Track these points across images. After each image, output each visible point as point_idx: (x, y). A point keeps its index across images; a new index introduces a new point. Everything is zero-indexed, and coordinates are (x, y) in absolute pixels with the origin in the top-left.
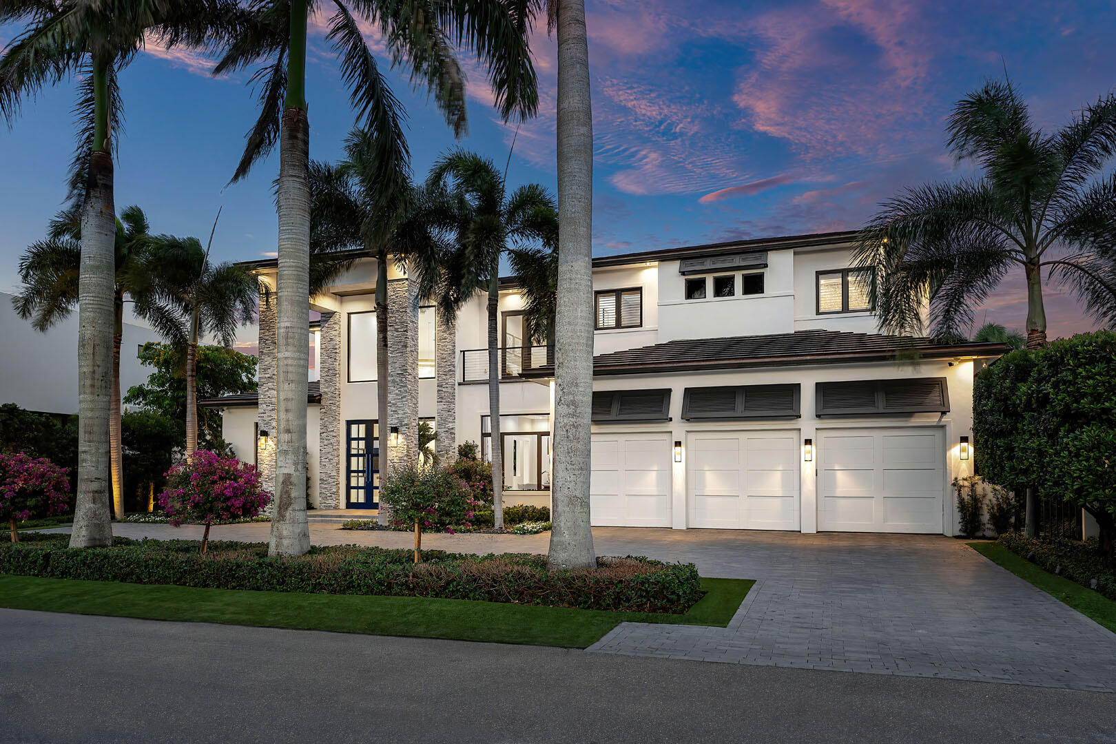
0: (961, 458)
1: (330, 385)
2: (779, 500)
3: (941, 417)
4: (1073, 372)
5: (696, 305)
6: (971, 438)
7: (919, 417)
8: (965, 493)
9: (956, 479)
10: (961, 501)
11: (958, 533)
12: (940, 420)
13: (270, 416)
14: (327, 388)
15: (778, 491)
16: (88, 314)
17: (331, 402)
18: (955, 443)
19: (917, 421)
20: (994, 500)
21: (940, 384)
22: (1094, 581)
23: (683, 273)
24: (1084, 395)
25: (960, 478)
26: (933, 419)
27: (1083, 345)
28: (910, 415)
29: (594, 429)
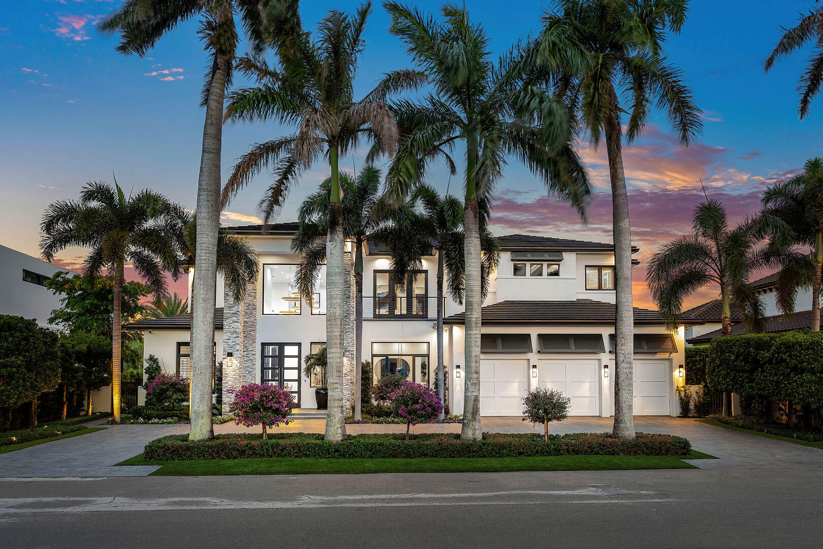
0: (679, 376)
1: (250, 317)
2: (588, 399)
3: (670, 355)
4: (800, 352)
5: (519, 280)
6: (684, 366)
7: (659, 354)
8: (683, 394)
9: (677, 387)
10: (681, 399)
11: (679, 415)
12: (669, 356)
13: (235, 342)
14: (247, 318)
15: (587, 394)
16: (337, 300)
17: (251, 329)
18: (676, 368)
19: (658, 356)
20: (696, 398)
21: (669, 337)
22: (795, 435)
23: (512, 260)
24: (804, 362)
25: (680, 386)
26: (666, 356)
27: (804, 342)
28: (655, 353)
29: (482, 356)
